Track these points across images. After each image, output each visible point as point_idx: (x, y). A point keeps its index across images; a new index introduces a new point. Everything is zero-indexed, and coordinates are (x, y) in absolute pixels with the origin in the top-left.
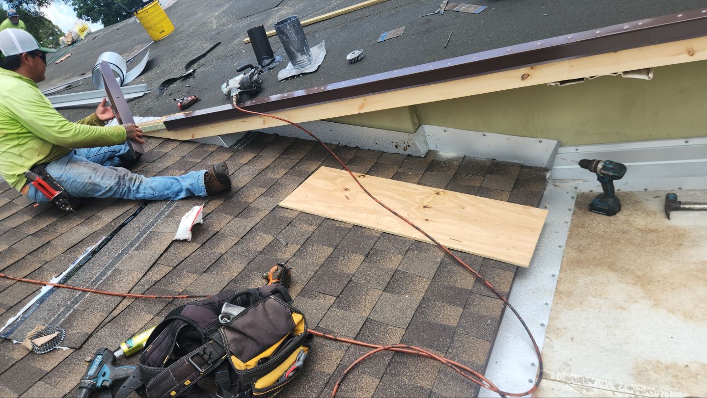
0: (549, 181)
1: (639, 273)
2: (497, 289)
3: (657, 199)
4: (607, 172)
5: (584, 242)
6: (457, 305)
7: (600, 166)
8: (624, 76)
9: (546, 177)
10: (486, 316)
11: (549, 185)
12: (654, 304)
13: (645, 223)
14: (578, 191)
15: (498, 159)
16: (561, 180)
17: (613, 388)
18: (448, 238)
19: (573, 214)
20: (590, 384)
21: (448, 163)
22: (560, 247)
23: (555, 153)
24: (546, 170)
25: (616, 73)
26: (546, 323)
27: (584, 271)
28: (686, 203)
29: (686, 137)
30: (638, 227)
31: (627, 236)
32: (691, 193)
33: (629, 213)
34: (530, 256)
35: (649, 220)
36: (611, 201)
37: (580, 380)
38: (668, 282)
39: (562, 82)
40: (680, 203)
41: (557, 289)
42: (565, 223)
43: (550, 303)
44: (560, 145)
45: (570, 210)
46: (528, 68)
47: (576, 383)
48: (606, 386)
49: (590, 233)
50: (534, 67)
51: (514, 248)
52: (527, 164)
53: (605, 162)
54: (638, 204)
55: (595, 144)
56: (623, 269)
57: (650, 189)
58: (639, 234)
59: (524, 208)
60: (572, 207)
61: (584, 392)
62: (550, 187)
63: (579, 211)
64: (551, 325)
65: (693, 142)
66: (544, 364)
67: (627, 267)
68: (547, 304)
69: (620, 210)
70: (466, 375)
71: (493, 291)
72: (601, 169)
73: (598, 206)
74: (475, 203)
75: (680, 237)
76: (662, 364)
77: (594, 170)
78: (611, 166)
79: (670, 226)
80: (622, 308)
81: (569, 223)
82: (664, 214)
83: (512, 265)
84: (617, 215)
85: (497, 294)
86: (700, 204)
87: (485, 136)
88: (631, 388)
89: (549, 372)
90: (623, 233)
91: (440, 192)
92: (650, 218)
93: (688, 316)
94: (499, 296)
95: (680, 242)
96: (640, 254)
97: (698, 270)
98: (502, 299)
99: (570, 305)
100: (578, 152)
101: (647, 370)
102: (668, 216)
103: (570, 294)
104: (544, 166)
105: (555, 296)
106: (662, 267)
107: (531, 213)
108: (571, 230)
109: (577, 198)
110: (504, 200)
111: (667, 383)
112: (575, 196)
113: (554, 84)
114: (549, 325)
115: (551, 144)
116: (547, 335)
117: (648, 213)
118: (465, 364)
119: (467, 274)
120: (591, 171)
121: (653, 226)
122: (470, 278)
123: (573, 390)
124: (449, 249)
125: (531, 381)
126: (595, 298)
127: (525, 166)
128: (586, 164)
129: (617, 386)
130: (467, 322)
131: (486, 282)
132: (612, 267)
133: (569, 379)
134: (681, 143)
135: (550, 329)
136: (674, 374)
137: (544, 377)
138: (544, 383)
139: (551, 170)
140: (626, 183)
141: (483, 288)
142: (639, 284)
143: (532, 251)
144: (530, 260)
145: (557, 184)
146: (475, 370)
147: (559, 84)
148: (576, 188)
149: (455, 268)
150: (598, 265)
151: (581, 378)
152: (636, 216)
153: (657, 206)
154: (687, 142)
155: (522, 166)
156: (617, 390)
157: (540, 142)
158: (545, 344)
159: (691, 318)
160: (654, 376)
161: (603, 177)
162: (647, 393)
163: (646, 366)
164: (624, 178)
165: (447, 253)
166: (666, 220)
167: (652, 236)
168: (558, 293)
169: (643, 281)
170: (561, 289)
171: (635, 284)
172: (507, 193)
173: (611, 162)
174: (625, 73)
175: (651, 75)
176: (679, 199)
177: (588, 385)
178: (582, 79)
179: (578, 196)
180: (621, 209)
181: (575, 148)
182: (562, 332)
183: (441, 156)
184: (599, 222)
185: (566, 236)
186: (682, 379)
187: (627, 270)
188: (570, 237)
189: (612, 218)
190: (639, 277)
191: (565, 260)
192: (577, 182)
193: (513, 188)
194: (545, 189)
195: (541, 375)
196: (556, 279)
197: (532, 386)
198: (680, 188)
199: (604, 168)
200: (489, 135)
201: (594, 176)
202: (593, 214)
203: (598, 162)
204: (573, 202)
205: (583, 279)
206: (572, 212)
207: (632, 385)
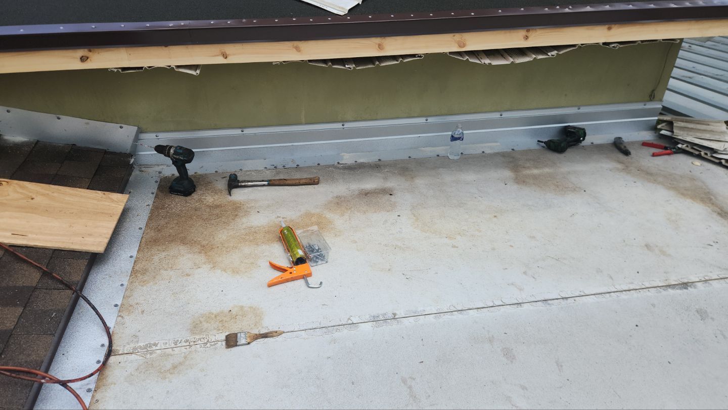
0: (135, 166)
1: (204, 243)
2: (66, 279)
3: (224, 179)
4: (178, 157)
5: (162, 222)
6: (16, 305)
7: (172, 151)
8: (176, 70)
9: (130, 162)
10: (51, 310)
11: (135, 170)
12: (212, 266)
13: (213, 200)
14: (161, 175)
15: (79, 145)
16: (147, 166)
17: (173, 345)
18: (9, 234)
19: (156, 197)
20: (154, 348)
21: (17, 148)
22: (140, 229)
23: (137, 139)
24: (130, 155)
25: (170, 66)
26: (119, 303)
27: (160, 248)
28: (242, 182)
29: (242, 128)
30: (207, 204)
31: (198, 213)
32: (248, 173)
33: (202, 192)
34: (107, 241)
35: (216, 197)
36: (186, 183)
37: (146, 347)
38: (224, 247)
39: (124, 69)
40: (238, 181)
41: (133, 268)
42: (147, 206)
43: (126, 283)
44: (140, 131)
45: (153, 193)
46: (86, 50)
47: (142, 351)
48: (167, 345)
49: (169, 213)
50: (92, 50)
51: (90, 235)
52: (111, 150)
53: (176, 148)
54: (209, 184)
55: (172, 131)
56: (193, 242)
57: (220, 171)
58: (208, 210)
59: (104, 194)
60: (155, 191)
61: (148, 356)
62: (136, 173)
63: (160, 194)
64: (125, 303)
65: (247, 131)
66: (114, 342)
67: (195, 239)
68: (122, 285)
69: (194, 191)
70: (18, 376)
71: (62, 282)
72: (173, 154)
73: (176, 188)
74: (47, 192)
75: (237, 210)
76: (213, 314)
77: (168, 155)
78: (181, 151)
79: (231, 201)
80: (188, 275)
81: (150, 207)
82: (227, 192)
83: (87, 253)
84: (193, 195)
85: (66, 285)
86: (252, 182)
87: (59, 119)
88: (187, 341)
89: (118, 348)
90: (196, 210)
91: (2, 182)
92: (217, 196)
93: (235, 271)
94: (68, 286)
95: (236, 213)
96: (206, 227)
97: (246, 234)
98: (71, 289)
99: (144, 282)
100: (158, 139)
101: (201, 322)
102: (230, 194)
103: (145, 271)
104: (128, 152)
105: (131, 275)
106: (222, 236)
107: (111, 199)
108: (152, 212)
109: (160, 182)
110: (83, 188)
111: (215, 329)
112: (159, 180)
113: (116, 70)
114: (122, 305)
115: (133, 130)
116: (120, 314)
117: (216, 192)
118: (21, 366)
119: (32, 270)
120: (165, 155)
121: (217, 203)
122: (34, 274)
123: (138, 357)
124: (10, 246)
125: (98, 362)
126: (167, 270)
127: (109, 152)
128: (160, 149)
129: (176, 343)
130: (27, 322)
131: (54, 274)
132: (184, 241)
133: (136, 349)
134: (237, 132)
135: (122, 309)
136: (220, 320)
137: (113, 354)
138: (112, 359)
139: (135, 155)
140: (202, 167)
141: (50, 282)
142: (203, 252)
143: (109, 236)
144: (106, 245)
145: (143, 169)
146: (33, 369)
147: (120, 70)
148: (160, 173)
149: (18, 266)
150: (172, 241)
151: (147, 345)
152: (207, 195)
153: (222, 185)
154: (243, 131)
155: (106, 152)
156: (176, 346)
157: (121, 127)
158: (117, 323)
159: (237, 273)
160: (205, 325)
161: (175, 161)
162: (199, 341)
163: (201, 319)
164: (193, 161)
165: (6, 251)
166: (229, 196)
167: (217, 211)
168: (134, 272)
169: (206, 249)
170: (138, 269)
171: (200, 253)
172: (87, 180)
173: (181, 148)
174: (178, 67)
175: (198, 72)
176: (238, 179)
177: (152, 349)
178: (141, 68)
179: (161, 180)
180: (196, 189)
181: (155, 134)
182: (134, 307)
183: (5, 140)
184: (177, 203)
185: (147, 218)
186: (226, 321)
187: (195, 242)
188: (150, 219)
189: (188, 198)
190: (204, 246)
191: (144, 240)
192: (161, 167)
193: (95, 175)
194: (130, 174)
195: (110, 353)
196: (133, 260)
197: (98, 366)
198: (241, 170)
199: (175, 153)
200: (64, 118)
201: (169, 161)
202: (173, 196)
203: (171, 147)
204: (156, 186)
205: (158, 256)
206: (154, 195)
207: (188, 338)
